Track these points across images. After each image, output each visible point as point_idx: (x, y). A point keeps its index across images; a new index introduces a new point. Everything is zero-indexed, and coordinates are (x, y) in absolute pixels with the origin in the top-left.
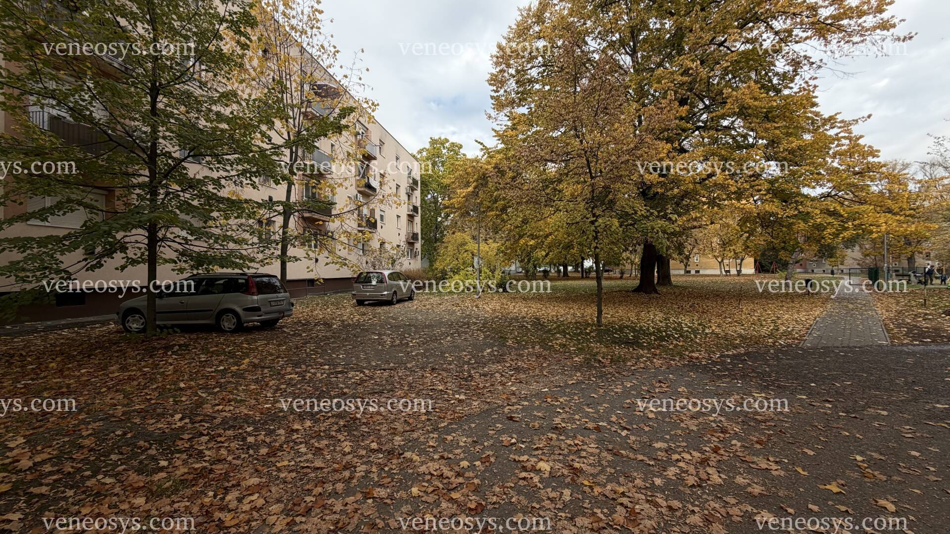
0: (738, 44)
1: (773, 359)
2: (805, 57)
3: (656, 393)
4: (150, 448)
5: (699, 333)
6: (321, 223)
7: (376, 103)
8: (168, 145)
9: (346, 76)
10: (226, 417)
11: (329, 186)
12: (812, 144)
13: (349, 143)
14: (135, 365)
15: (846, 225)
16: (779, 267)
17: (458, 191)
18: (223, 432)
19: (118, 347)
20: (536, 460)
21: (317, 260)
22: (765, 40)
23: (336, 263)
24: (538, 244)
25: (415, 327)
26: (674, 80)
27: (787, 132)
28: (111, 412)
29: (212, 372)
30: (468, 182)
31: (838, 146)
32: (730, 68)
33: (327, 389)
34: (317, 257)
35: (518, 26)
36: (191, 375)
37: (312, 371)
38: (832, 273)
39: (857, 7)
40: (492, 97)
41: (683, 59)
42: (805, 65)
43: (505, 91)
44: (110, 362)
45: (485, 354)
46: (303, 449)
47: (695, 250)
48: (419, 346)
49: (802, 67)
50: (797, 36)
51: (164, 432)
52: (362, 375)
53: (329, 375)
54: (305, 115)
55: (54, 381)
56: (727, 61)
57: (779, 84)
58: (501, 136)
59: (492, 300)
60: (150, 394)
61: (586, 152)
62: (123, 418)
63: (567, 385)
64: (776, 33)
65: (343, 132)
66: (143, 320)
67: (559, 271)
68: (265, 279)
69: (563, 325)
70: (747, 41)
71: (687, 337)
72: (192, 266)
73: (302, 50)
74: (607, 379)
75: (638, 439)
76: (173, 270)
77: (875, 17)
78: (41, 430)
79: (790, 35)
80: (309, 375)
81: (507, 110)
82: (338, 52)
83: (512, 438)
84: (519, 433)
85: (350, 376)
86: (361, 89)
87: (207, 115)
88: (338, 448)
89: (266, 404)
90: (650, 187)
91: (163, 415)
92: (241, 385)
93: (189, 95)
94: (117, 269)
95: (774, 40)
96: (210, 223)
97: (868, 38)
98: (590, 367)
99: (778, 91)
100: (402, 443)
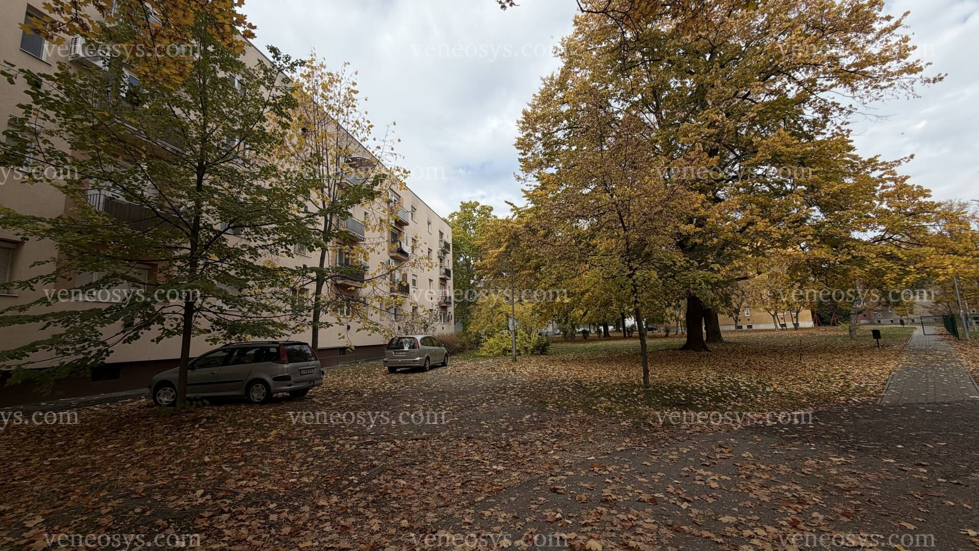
0: (762, 96)
1: (848, 418)
2: (834, 104)
3: (717, 459)
4: (168, 527)
5: (759, 392)
6: (353, 288)
7: (407, 170)
8: (210, 218)
9: (379, 148)
10: (249, 492)
11: (361, 252)
12: (855, 186)
13: (382, 209)
14: (162, 439)
15: (908, 269)
16: (840, 319)
17: (490, 252)
18: (244, 509)
19: (147, 421)
20: (585, 538)
21: (349, 328)
22: (789, 91)
23: (367, 329)
24: (574, 302)
25: (449, 393)
26: (701, 132)
27: (827, 177)
28: (132, 489)
29: (238, 445)
30: (500, 242)
31: (883, 188)
32: (757, 118)
33: (356, 461)
34: (349, 324)
35: (542, 94)
36: (216, 449)
37: (341, 442)
38: (902, 323)
39: (880, 54)
40: (520, 160)
41: (708, 113)
42: (834, 111)
43: (533, 154)
44: (137, 437)
45: (524, 420)
46: (328, 528)
47: (744, 304)
48: (453, 414)
49: (831, 114)
50: (821, 85)
51: (184, 509)
52: (393, 446)
53: (358, 447)
54: (340, 186)
55: (80, 457)
56: (753, 112)
57: (810, 131)
58: (530, 196)
59: (529, 363)
60: (174, 469)
61: (617, 206)
62: (143, 494)
63: (615, 453)
64: (800, 83)
65: (376, 199)
66: (173, 394)
67: (599, 331)
68: (296, 347)
69: (607, 387)
70: (771, 93)
71: (746, 397)
72: (225, 336)
73: (339, 127)
74: (660, 444)
75: (701, 512)
76: (207, 340)
77: (899, 62)
78: (61, 508)
79: (815, 85)
80: (337, 446)
81: (535, 172)
82: (371, 126)
83: (557, 513)
84: (564, 506)
85: (380, 447)
86: (392, 158)
87: (249, 189)
88: (366, 527)
89: (291, 478)
90: (687, 238)
91: (184, 491)
92: (266, 458)
93: (233, 171)
94: (153, 341)
95: (798, 90)
96: (246, 291)
97: (896, 82)
98: (640, 432)
99: (810, 138)
100: (436, 520)
